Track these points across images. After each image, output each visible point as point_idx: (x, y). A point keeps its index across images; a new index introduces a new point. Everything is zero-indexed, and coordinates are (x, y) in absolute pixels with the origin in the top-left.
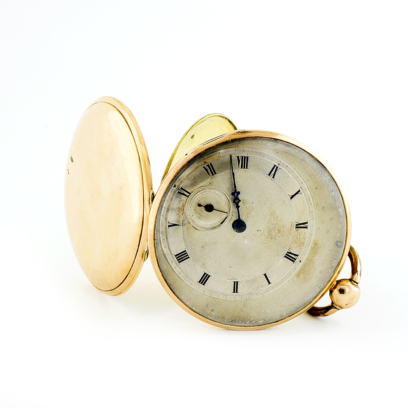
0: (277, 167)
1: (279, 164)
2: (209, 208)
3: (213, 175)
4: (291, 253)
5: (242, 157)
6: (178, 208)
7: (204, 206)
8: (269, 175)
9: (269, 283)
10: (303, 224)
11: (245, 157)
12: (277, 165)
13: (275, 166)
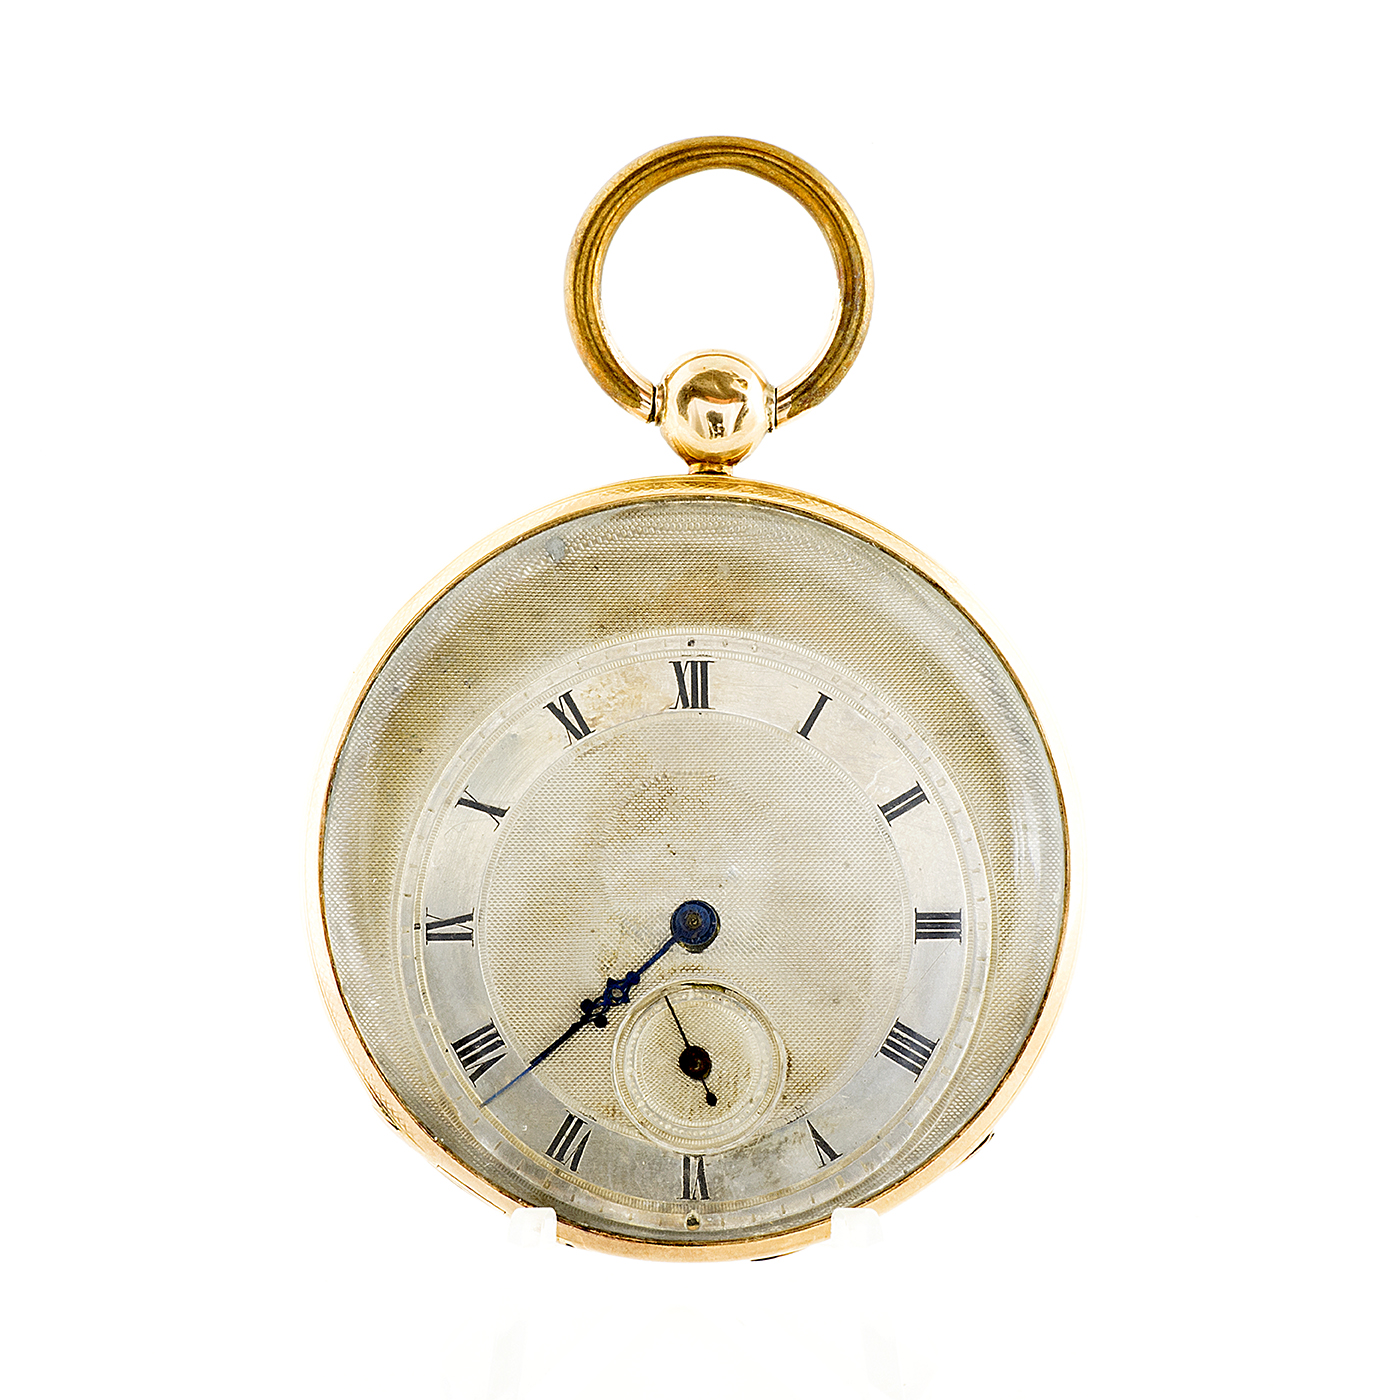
0: (429, 927)
1: (417, 927)
2: (695, 1062)
3: (580, 1122)
4: (682, 692)
5: (466, 1063)
6: (754, 1165)
7: (700, 1083)
8: (468, 937)
9: (824, 699)
10: (560, 715)
11: (461, 1054)
12: (423, 932)
13: (429, 937)
